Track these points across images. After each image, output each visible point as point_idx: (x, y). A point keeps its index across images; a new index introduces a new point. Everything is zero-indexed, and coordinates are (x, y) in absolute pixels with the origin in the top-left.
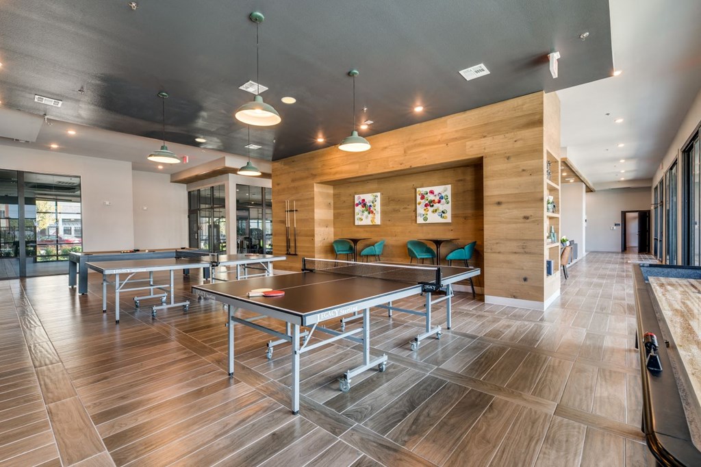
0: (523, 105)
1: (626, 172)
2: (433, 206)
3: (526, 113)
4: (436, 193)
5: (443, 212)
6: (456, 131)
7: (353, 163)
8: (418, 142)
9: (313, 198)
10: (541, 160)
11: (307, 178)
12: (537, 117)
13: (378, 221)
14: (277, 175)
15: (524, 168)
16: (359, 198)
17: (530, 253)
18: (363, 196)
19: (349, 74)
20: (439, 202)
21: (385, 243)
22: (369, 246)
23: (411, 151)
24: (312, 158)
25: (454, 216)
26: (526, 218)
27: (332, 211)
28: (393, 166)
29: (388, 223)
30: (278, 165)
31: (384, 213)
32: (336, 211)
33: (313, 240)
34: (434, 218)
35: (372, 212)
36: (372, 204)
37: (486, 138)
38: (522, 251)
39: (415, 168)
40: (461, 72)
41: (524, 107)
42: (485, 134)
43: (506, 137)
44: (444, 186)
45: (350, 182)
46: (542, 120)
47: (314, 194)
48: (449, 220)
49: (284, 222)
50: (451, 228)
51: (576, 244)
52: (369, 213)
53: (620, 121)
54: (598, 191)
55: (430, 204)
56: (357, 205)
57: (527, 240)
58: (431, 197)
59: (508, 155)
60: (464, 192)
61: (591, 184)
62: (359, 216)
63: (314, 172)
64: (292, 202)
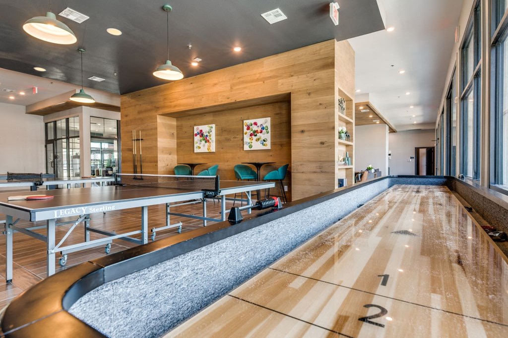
0: (320, 50)
1: (417, 116)
2: (256, 135)
3: (323, 57)
4: (259, 124)
5: (264, 141)
6: (271, 71)
7: (190, 97)
8: (242, 79)
9: (156, 128)
10: (333, 96)
11: (151, 110)
12: (330, 60)
13: (213, 149)
14: (125, 108)
15: (320, 102)
16: (198, 129)
17: (325, 172)
18: (201, 128)
19: (163, 8)
20: (261, 132)
21: (218, 168)
22: (205, 170)
23: (236, 88)
24: (156, 92)
25: (273, 144)
26: (322, 143)
27: (176, 140)
28: (222, 100)
29: (221, 150)
30: (126, 98)
31: (218, 142)
32: (179, 141)
33: (156, 165)
34: (257, 146)
35: (209, 141)
36: (208, 134)
37: (293, 77)
38: (318, 170)
39: (239, 102)
40: (263, 15)
41: (321, 51)
42: (292, 74)
43: (308, 77)
44: (265, 118)
45: (190, 115)
46: (334, 63)
47: (157, 125)
48: (269, 147)
49: (131, 150)
50: (270, 154)
51: (381, 172)
52: (206, 142)
53: (402, 72)
54: (400, 132)
55: (254, 134)
56: (196, 135)
57: (323, 161)
58: (255, 128)
59: (309, 91)
60: (281, 124)
61: (393, 127)
62: (198, 145)
63: (157, 105)
64: (138, 132)
